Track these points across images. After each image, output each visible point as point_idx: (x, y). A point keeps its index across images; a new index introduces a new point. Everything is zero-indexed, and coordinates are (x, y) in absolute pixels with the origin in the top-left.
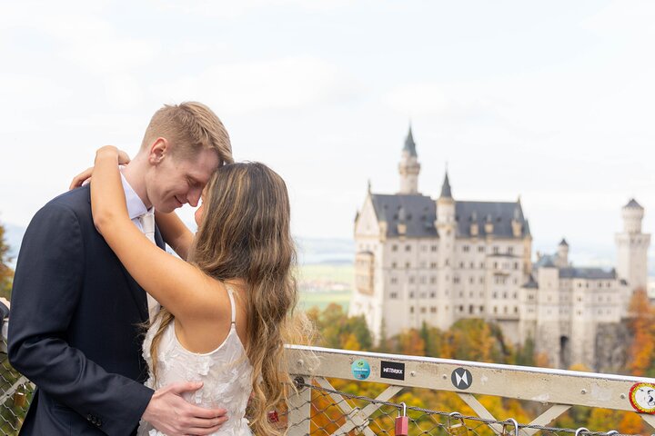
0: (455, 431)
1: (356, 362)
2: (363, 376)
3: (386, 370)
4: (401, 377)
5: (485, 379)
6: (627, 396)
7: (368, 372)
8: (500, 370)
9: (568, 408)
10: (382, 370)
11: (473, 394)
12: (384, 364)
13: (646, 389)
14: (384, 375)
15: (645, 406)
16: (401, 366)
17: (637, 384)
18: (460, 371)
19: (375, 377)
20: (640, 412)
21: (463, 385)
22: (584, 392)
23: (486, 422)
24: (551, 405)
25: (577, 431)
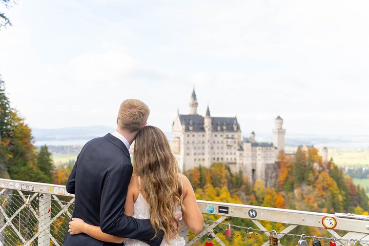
0: (250, 235)
1: (208, 206)
2: (211, 212)
4: (227, 212)
5: (263, 214)
6: (321, 222)
7: (213, 210)
8: (268, 210)
9: (296, 226)
11: (257, 220)
12: (220, 207)
13: (329, 219)
14: (220, 211)
15: (328, 226)
16: (227, 208)
17: (325, 217)
18: (252, 211)
19: (216, 212)
20: (326, 228)
21: (253, 216)
22: (303, 220)
23: (264, 232)
25: (301, 236)
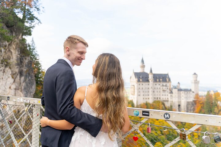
0: (165, 132)
1: (135, 111)
2: (137, 115)
3: (144, 113)
4: (148, 115)
5: (174, 116)
7: (139, 114)
8: (179, 114)
9: (201, 125)
10: (143, 113)
11: (171, 121)
12: (143, 112)
14: (143, 115)
16: (148, 112)
18: (166, 114)
19: (140, 115)
21: (167, 118)
22: (206, 121)
23: (175, 129)
24: (196, 124)
25: (205, 133)
